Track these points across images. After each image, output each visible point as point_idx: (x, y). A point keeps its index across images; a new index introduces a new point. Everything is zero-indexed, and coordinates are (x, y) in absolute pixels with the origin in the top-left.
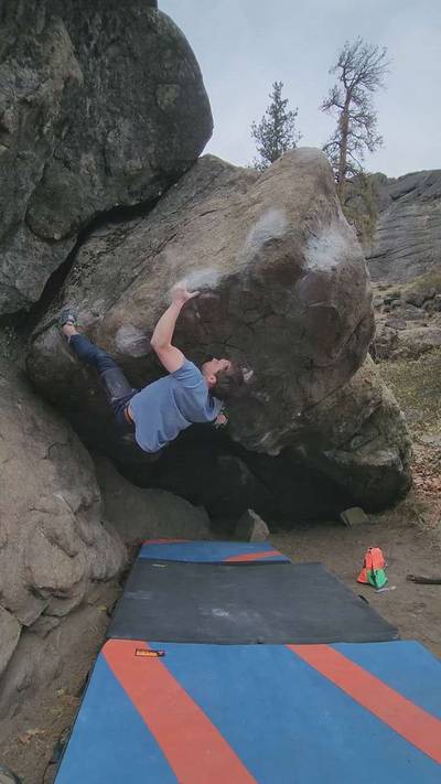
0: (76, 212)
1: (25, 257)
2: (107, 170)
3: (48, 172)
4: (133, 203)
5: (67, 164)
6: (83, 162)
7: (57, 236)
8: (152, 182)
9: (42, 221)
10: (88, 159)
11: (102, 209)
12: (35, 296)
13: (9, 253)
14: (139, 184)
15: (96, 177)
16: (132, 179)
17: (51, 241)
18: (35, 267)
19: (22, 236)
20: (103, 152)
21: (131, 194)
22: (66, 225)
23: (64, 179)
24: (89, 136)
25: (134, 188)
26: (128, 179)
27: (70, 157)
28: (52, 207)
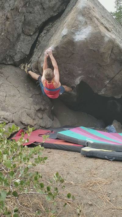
0: (37, 25)
1: (24, 42)
2: (44, 8)
3: (26, 17)
4: (56, 14)
5: (30, 13)
6: (36, 9)
7: (32, 34)
8: (61, 5)
9: (27, 31)
10: (37, 8)
11: (44, 21)
12: (28, 53)
13: (20, 42)
14: (56, 8)
15: (40, 12)
16: (53, 7)
17: (30, 36)
18: (27, 44)
19: (22, 37)
20: (41, 4)
21: (54, 12)
22: (34, 30)
23: (30, 17)
24: (36, 1)
25: (55, 10)
26: (51, 8)
27: (31, 10)
28: (29, 26)
